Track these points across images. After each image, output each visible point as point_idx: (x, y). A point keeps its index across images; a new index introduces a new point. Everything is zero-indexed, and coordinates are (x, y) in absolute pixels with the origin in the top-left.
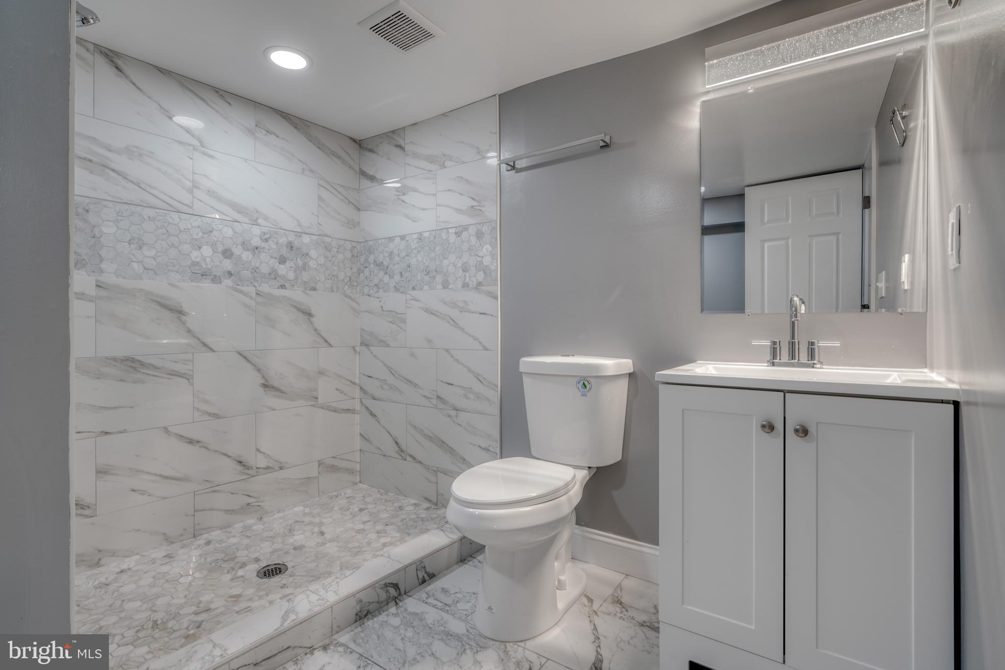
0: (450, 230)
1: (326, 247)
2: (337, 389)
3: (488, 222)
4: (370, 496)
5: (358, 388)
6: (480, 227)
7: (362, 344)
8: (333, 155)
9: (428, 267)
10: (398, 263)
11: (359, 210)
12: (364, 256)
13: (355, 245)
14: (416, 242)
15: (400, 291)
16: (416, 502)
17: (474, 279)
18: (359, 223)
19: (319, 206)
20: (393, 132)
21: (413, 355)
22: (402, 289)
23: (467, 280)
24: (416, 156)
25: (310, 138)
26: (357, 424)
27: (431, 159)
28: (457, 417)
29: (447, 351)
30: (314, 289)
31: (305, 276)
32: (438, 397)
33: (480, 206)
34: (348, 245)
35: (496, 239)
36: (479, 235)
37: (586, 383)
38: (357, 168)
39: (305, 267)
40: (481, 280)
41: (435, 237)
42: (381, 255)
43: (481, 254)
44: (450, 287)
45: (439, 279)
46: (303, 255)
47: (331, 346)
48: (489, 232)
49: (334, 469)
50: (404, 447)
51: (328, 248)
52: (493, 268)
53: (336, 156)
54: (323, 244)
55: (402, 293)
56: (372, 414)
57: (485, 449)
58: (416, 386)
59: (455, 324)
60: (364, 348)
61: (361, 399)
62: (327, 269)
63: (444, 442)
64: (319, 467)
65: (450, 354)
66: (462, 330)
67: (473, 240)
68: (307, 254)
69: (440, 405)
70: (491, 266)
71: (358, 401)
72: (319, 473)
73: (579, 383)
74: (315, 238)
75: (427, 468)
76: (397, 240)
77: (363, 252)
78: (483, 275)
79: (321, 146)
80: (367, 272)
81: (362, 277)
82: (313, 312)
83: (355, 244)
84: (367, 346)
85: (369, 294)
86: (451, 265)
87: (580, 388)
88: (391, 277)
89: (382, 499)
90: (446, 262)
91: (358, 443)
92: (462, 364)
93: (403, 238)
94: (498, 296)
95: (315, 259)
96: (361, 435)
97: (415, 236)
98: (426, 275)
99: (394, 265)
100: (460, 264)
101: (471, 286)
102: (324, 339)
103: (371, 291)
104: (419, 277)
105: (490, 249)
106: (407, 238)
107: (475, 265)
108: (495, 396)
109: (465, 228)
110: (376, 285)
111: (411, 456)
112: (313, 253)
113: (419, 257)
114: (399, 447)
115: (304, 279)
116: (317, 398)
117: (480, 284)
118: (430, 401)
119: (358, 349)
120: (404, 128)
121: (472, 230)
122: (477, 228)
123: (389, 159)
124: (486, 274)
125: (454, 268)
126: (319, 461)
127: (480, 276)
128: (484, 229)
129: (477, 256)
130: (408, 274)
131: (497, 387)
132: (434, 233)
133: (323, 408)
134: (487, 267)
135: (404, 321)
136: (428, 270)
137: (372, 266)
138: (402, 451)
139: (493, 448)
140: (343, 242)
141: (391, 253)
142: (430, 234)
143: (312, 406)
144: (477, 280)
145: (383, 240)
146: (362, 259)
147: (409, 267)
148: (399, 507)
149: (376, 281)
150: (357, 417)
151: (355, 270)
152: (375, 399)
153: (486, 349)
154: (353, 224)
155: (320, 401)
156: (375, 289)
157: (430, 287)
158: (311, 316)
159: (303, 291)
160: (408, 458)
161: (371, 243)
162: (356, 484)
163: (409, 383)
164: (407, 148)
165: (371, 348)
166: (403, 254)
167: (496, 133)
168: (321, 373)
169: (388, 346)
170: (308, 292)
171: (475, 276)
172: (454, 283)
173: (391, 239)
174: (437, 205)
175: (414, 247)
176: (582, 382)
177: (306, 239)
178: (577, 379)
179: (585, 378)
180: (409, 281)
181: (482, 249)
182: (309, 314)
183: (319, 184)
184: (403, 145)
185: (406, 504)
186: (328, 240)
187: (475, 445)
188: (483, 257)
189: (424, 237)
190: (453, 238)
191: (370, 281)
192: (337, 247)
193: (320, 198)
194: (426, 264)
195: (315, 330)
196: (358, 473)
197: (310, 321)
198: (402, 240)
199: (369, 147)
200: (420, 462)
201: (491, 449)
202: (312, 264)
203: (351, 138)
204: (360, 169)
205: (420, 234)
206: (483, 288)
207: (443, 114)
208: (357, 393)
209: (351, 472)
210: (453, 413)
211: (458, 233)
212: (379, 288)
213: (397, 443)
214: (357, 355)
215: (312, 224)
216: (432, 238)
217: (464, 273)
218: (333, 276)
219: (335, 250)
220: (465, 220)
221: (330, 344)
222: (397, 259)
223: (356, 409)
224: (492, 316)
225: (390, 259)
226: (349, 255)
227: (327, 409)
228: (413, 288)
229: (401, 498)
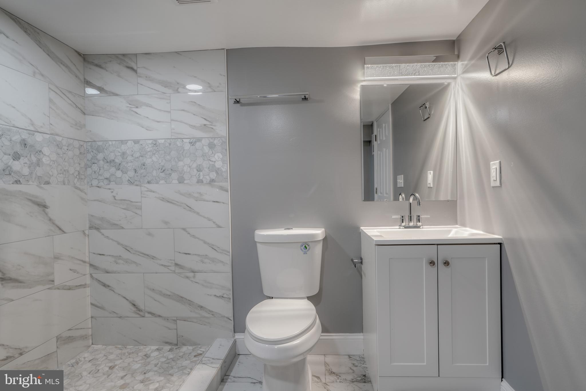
0: (184, 140)
1: (58, 145)
2: (71, 270)
3: (220, 137)
4: (112, 353)
5: (88, 265)
6: (211, 140)
7: (91, 228)
8: (62, 63)
9: (163, 166)
10: (132, 162)
11: (84, 114)
12: (92, 153)
13: (82, 144)
14: (150, 146)
15: (135, 184)
16: (157, 347)
17: (208, 177)
18: (85, 125)
19: (50, 107)
20: (124, 55)
21: (150, 234)
22: (136, 183)
23: (201, 178)
24: (148, 78)
25: (39, 44)
26: (88, 296)
27: (166, 84)
28: (194, 277)
29: (184, 229)
30: (48, 183)
31: (39, 171)
32: (176, 265)
33: (212, 125)
34: (76, 144)
35: (226, 150)
36: (211, 146)
37: (307, 246)
38: (82, 78)
39: (39, 163)
40: (214, 178)
41: (170, 144)
42: (112, 154)
43: (213, 159)
44: (185, 182)
45: (175, 176)
46: (37, 152)
47: (64, 232)
48: (220, 144)
49: (70, 339)
50: (142, 307)
51: (59, 146)
52: (224, 170)
53: (64, 65)
54: (55, 143)
55: (137, 185)
56: (104, 285)
57: (220, 296)
58: (153, 258)
59: (190, 209)
60: (94, 231)
61: (91, 274)
62: (59, 165)
63: (182, 297)
64: (57, 342)
65: (187, 231)
66: (198, 213)
67: (206, 149)
68: (40, 151)
69: (178, 270)
70: (222, 168)
71: (88, 276)
72: (57, 347)
73: (302, 246)
74: (47, 136)
75: (167, 319)
76: (130, 142)
77: (90, 150)
78: (216, 175)
79: (50, 54)
80: (95, 167)
81: (89, 171)
82: (48, 204)
83: (82, 143)
84: (97, 229)
85: (99, 185)
86: (186, 166)
88: (123, 172)
89: (125, 353)
90: (181, 164)
91: (89, 311)
92: (198, 238)
93: (136, 142)
94: (228, 190)
95: (48, 156)
96: (92, 304)
97: (150, 142)
98: (161, 172)
99: (127, 163)
100: (194, 165)
101: (205, 182)
102: (58, 227)
103: (101, 184)
104: (154, 173)
105: (221, 156)
106: (141, 142)
107: (208, 167)
108: (228, 259)
109: (199, 140)
110: (107, 179)
111: (149, 313)
112: (46, 151)
113: (154, 159)
114: (137, 308)
115: (39, 174)
116: (53, 281)
117: (212, 181)
118: (168, 268)
119: (87, 232)
120: (136, 55)
121: (205, 142)
122: (209, 141)
123: (119, 76)
124: (218, 174)
125: (189, 168)
126: (57, 337)
127: (213, 175)
128: (216, 142)
129: (209, 161)
130: (142, 171)
131: (229, 252)
132: (169, 141)
133: (59, 289)
134: (218, 169)
135: (140, 208)
136: (163, 169)
137: (101, 162)
138: (140, 310)
139: (227, 295)
140: (72, 141)
141: (124, 154)
142: (165, 141)
143: (49, 289)
144: (210, 178)
145: (114, 142)
146: (89, 156)
147: (144, 165)
148: (145, 355)
149: (107, 175)
150: (88, 290)
151: (83, 165)
152: (108, 273)
153: (219, 227)
154: (80, 126)
155: (56, 283)
156: (106, 182)
157: (166, 182)
158: (46, 208)
159: (37, 186)
160: (147, 315)
161: (100, 143)
162: (89, 346)
163: (147, 256)
164: (139, 71)
165: (102, 231)
166: (138, 155)
167: (225, 76)
168: (57, 258)
169: (123, 228)
170: (42, 186)
171: (208, 175)
172: (189, 180)
173: (123, 142)
174: (172, 120)
175: (149, 150)
176: (304, 245)
177: (39, 138)
178: (300, 244)
179: (306, 243)
180: (144, 176)
181: (214, 156)
182: (43, 206)
183: (50, 88)
184: (135, 68)
185: (150, 351)
186: (59, 139)
187: (211, 295)
188: (215, 162)
189: (159, 144)
190: (187, 146)
191: (101, 175)
192: (67, 145)
193: (51, 100)
194: (162, 164)
195: (50, 220)
196: (90, 337)
197: (45, 212)
198: (135, 143)
199: (96, 62)
200: (159, 316)
201: (225, 296)
202: (45, 160)
203: (76, 51)
204: (85, 79)
205: (156, 140)
206: (216, 183)
207: (176, 52)
208: (87, 269)
209: (84, 338)
210: (191, 275)
211: (192, 143)
212: (110, 181)
213: (135, 305)
214: (87, 238)
215: (44, 124)
216: (167, 145)
217: (199, 173)
218: (65, 171)
219: (66, 148)
220: (199, 134)
221: (63, 231)
222: (130, 158)
223: (87, 283)
224: (224, 203)
225: (123, 158)
226: (77, 152)
227: (63, 289)
228: (149, 182)
229: (142, 347)
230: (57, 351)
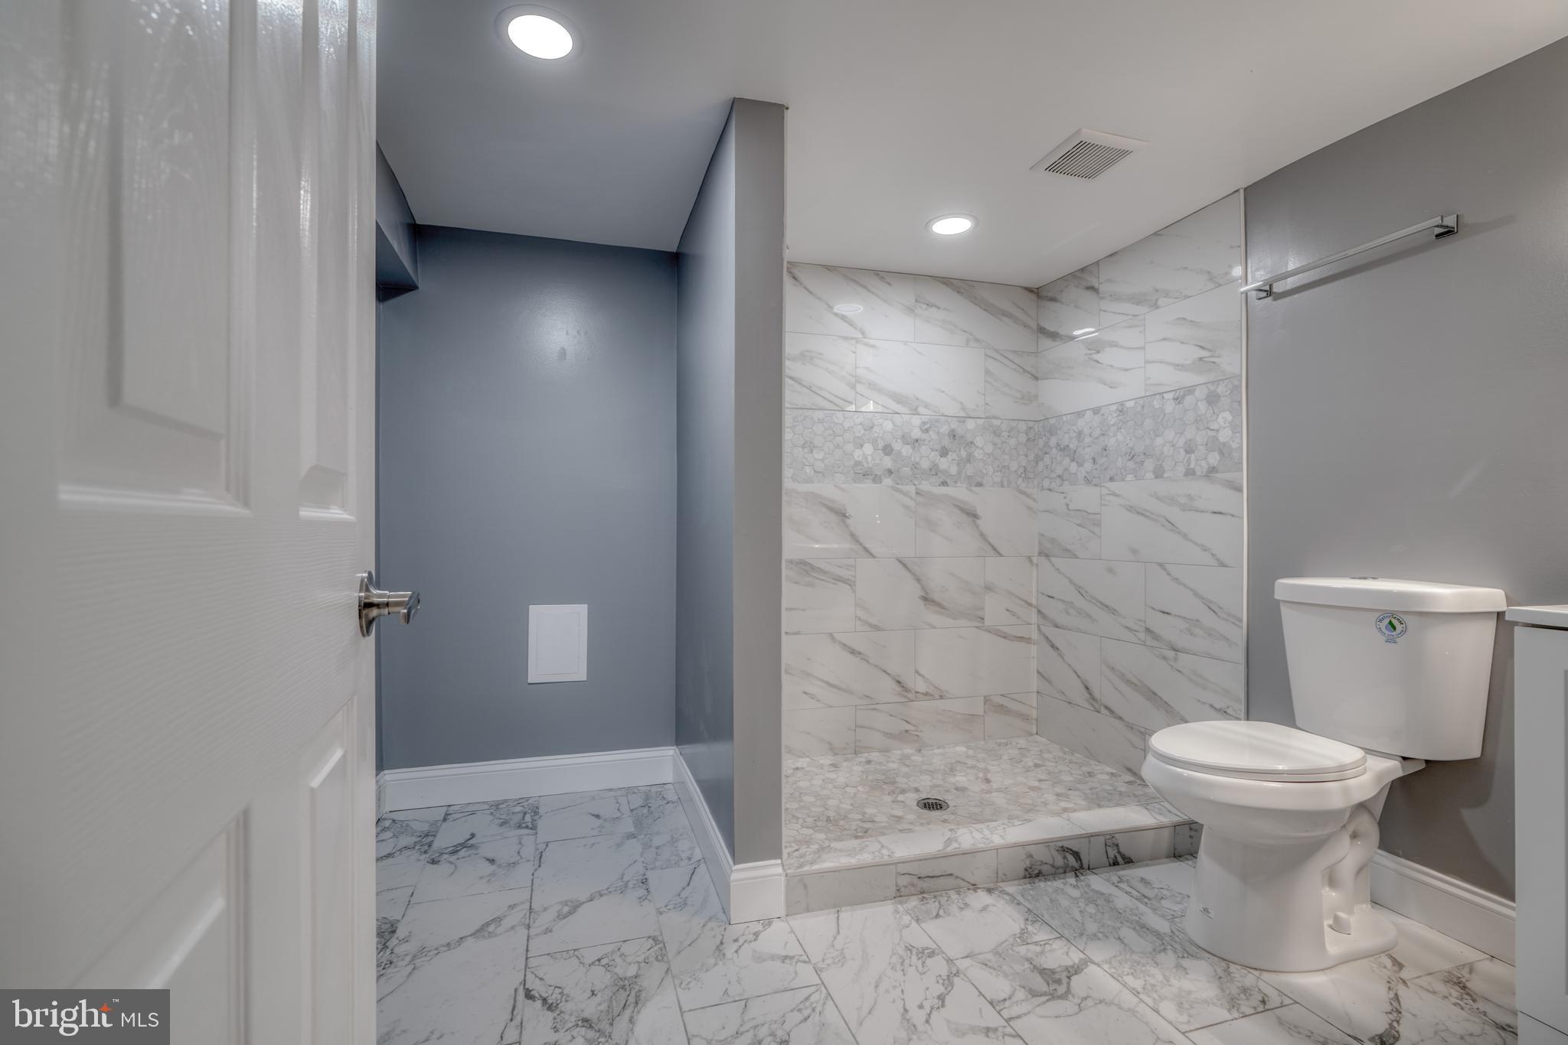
0: (1165, 396)
1: (995, 432)
2: (1008, 610)
3: (1226, 379)
4: (1050, 752)
5: (1034, 610)
6: (1212, 388)
7: (1040, 554)
8: (1004, 315)
9: (1132, 449)
10: (1090, 446)
11: (1036, 378)
12: (1044, 438)
13: (1031, 426)
14: (1115, 415)
15: (1093, 483)
16: (1114, 771)
17: (1204, 463)
18: (1036, 397)
19: (986, 381)
20: (1082, 270)
21: (1111, 570)
22: (1095, 481)
23: (1192, 466)
24: (1116, 298)
25: (976, 301)
26: (1033, 658)
27: (1138, 300)
28: (1176, 659)
29: (1161, 565)
30: (980, 485)
31: (969, 470)
32: (1148, 630)
33: (1212, 356)
34: (1023, 426)
35: (1240, 403)
36: (1212, 399)
37: (1395, 622)
38: (1035, 327)
39: (969, 459)
40: (1215, 465)
41: (1143, 407)
42: (1067, 435)
43: (1214, 426)
44: (1166, 475)
45: (1149, 465)
46: (968, 444)
47: (1001, 555)
48: (1228, 393)
49: (1001, 709)
50: (1097, 695)
51: (997, 433)
52: (1234, 445)
53: (1006, 316)
54: (991, 429)
55: (1096, 485)
56: (1053, 646)
57: (1220, 710)
58: (1113, 612)
59: (1172, 526)
60: (1043, 558)
61: (1038, 626)
62: (996, 459)
63: (1155, 694)
64: (985, 704)
65: (1165, 570)
66: (1185, 536)
67: (1203, 407)
68: (972, 443)
69: (1150, 642)
70: (1231, 443)
71: (1034, 628)
72: (985, 712)
73: (1380, 621)
74: (981, 422)
75: (1131, 727)
76: (1089, 414)
77: (1042, 433)
78: (1218, 458)
79: (988, 308)
80: (1047, 458)
81: (1041, 465)
82: (979, 512)
83: (1031, 424)
84: (1047, 556)
85: (1051, 487)
86: (1168, 444)
87: (1384, 629)
88: (1080, 465)
89: (1065, 759)
90: (1159, 441)
91: (1034, 683)
92: (1184, 585)
93: (1096, 411)
94: (1242, 487)
95: (982, 448)
96: (1038, 672)
97: (1114, 407)
98: (1130, 460)
99: (1084, 448)
100: (1181, 442)
101: (1198, 473)
102: (992, 546)
103: (1054, 485)
104: (1120, 463)
105: (1229, 417)
106: (1102, 411)
107: (1205, 443)
108: (1239, 635)
109: (1190, 390)
110: (1059, 476)
111: (1107, 708)
112: (979, 441)
113: (1120, 437)
114: (1090, 694)
115: (969, 473)
116: (983, 619)
117: (1213, 470)
118: (1135, 635)
119: (1035, 560)
120: (1097, 263)
121: (1200, 393)
122: (1209, 389)
123: (1077, 307)
124: (1223, 454)
125: (1172, 448)
126: (985, 697)
127: (1214, 458)
128: (1220, 389)
129: (1208, 430)
130: (1104, 460)
131: (1241, 621)
132: (1141, 402)
133: (990, 632)
134: (1224, 444)
135: (1098, 524)
136: (1133, 453)
137: (1054, 450)
138: (1094, 699)
139: (1234, 710)
140: (1016, 422)
141: (1080, 433)
142: (1135, 403)
143: (977, 627)
144: (1208, 464)
145: (1069, 416)
146: (1041, 443)
147: (1105, 450)
148: (1089, 773)
149: (1059, 471)
150: (1034, 649)
151: (1031, 457)
152: (1057, 627)
153: (1222, 565)
154: (1028, 399)
155: (987, 622)
156: (1058, 481)
157: (1136, 477)
158: (977, 518)
159: (967, 488)
160: (1103, 710)
161: (1052, 421)
162: (1032, 735)
163: (1105, 608)
164: (1102, 288)
165: (1052, 559)
166: (1097, 432)
167: (1239, 247)
168: (989, 588)
169: (1076, 557)
170: (973, 488)
171: (1205, 459)
172: (1172, 470)
173: (1080, 414)
174: (1146, 362)
175: (1112, 423)
176: (1387, 621)
177: (971, 425)
178: (1377, 614)
179: (1393, 614)
180: (1105, 469)
181: (1217, 419)
182: (973, 516)
183: (986, 355)
184: (1096, 286)
185: (1099, 772)
186: (996, 422)
187: (1204, 703)
188: (1217, 431)
189: (1127, 408)
190: (1170, 407)
191: (1052, 471)
192: (1008, 430)
193: (987, 372)
194: (1131, 445)
195: (982, 535)
196: (1034, 722)
197: (975, 524)
198: (1095, 414)
199: (1050, 295)
200: (1120, 718)
201: (1230, 711)
202: (978, 454)
203: (1026, 289)
204: (1038, 325)
205: (1122, 404)
206: (1217, 475)
207: (1155, 234)
208: (1034, 618)
209: (1026, 718)
210: (1171, 654)
211: (1178, 398)
212: (1063, 480)
213: (1088, 689)
214: (1035, 569)
215: (977, 406)
216: (1139, 408)
217: (1188, 456)
218: (1004, 467)
219: (1005, 434)
220: (1189, 379)
221: (999, 553)
222: (1088, 440)
223: (1033, 637)
224: (1233, 516)
225: (1079, 441)
226: (1023, 438)
227: (996, 634)
228: (1111, 479)
229: (1093, 762)
230: (983, 716)
